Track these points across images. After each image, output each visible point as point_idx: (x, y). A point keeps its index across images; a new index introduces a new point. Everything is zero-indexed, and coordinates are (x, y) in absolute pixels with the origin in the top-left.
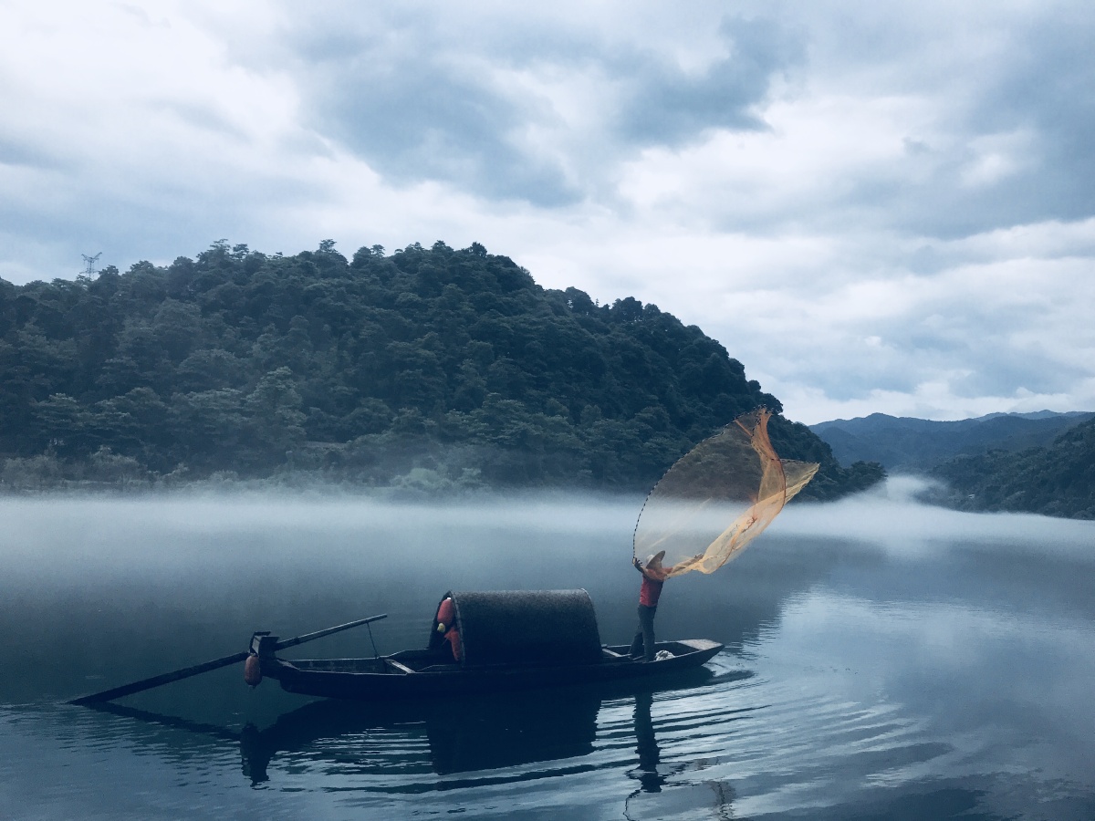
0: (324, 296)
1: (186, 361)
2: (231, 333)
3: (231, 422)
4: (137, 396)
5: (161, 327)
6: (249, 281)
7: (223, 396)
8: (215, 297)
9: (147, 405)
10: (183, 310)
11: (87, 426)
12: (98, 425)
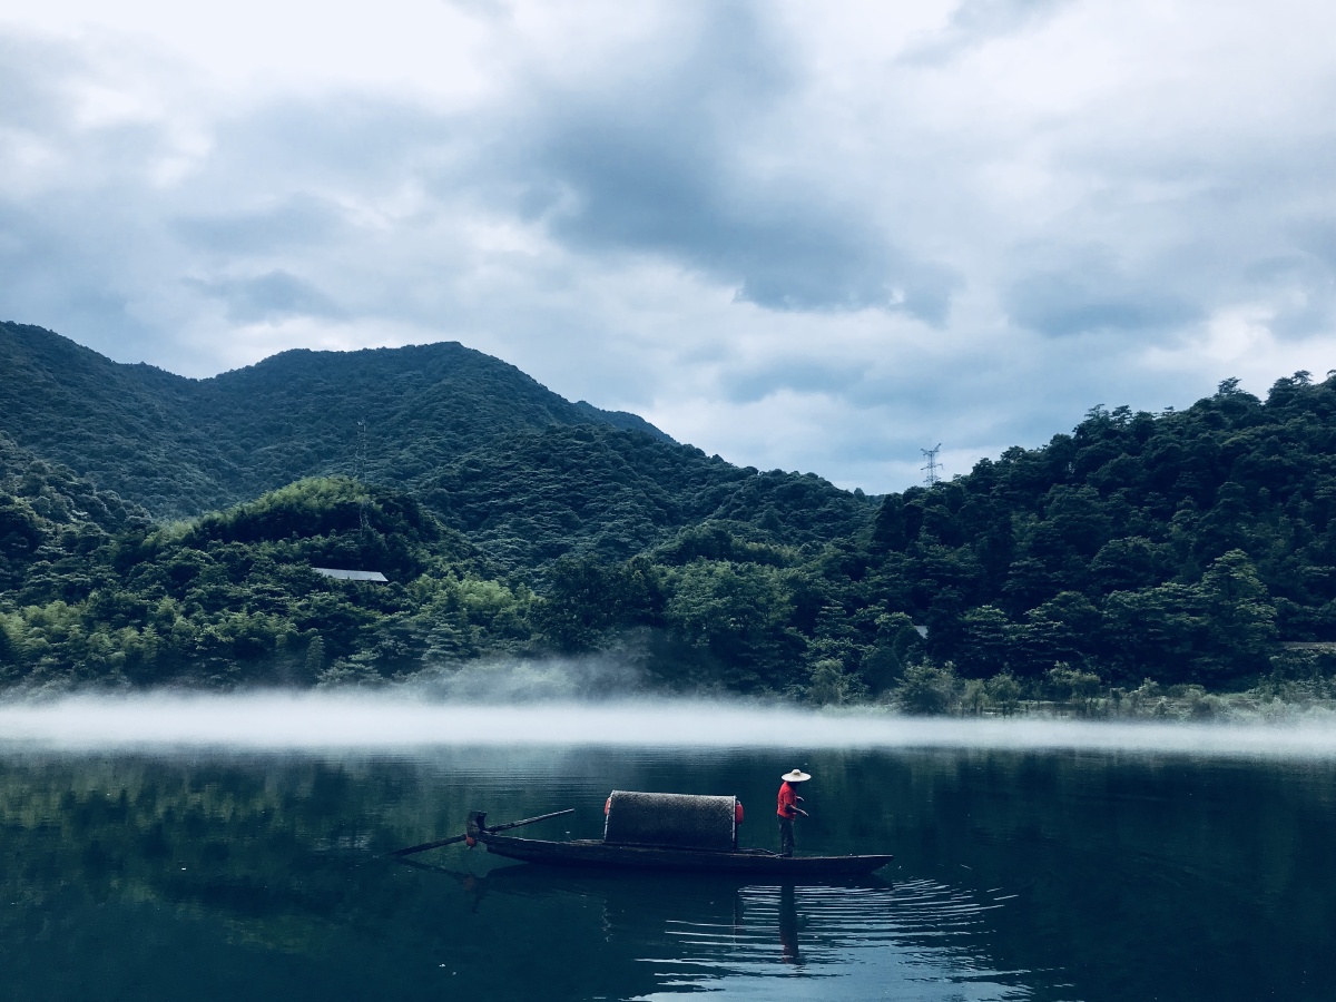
0: (1249, 452)
1: (1099, 555)
2: (1138, 515)
3: (1181, 624)
4: (1066, 602)
5: (1060, 519)
6: (1144, 449)
7: (1165, 594)
8: (1109, 474)
9: (1078, 611)
10: (1080, 496)
11: (1019, 639)
12: (1031, 638)
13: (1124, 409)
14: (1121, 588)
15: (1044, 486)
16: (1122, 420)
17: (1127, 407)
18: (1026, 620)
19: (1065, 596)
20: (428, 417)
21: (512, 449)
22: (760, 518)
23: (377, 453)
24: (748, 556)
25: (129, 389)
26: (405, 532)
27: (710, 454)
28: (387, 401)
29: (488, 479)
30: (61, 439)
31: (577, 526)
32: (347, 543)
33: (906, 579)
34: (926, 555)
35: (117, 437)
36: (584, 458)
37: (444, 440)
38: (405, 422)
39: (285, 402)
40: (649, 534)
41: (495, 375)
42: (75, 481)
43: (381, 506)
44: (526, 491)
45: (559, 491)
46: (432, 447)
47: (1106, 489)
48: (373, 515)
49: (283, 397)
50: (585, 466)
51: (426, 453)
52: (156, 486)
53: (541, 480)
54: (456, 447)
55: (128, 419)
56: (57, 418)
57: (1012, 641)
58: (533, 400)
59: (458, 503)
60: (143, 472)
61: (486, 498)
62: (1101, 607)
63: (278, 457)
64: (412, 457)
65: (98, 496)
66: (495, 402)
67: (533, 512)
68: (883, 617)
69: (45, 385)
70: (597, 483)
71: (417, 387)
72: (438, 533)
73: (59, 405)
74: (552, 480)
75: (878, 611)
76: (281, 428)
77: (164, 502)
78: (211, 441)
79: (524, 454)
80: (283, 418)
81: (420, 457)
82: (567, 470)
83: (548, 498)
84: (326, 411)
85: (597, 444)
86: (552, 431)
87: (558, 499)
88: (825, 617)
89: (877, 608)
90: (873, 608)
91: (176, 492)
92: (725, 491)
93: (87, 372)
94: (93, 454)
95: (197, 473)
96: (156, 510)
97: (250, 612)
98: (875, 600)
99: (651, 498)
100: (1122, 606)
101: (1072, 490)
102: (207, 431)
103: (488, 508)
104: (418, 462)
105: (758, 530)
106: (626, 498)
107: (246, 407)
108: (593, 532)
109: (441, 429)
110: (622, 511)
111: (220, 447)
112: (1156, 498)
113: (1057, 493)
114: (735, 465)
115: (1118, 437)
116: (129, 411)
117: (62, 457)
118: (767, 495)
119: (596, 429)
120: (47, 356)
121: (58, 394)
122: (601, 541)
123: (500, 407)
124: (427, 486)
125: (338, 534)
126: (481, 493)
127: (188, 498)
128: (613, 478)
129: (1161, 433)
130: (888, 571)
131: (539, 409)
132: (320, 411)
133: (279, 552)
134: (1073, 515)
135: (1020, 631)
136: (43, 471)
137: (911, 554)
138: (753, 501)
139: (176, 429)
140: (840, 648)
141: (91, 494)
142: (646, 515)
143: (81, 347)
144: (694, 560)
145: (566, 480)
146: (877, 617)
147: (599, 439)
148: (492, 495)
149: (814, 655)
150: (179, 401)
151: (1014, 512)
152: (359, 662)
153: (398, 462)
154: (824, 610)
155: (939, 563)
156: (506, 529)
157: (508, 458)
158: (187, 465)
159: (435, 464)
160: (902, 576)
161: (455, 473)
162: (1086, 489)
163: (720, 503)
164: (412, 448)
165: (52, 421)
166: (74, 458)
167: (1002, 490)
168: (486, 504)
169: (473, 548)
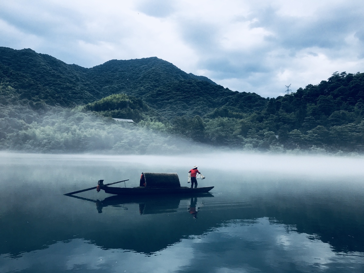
1: (331, 115)
2: (345, 104)
3: (353, 135)
4: (319, 128)
5: (321, 105)
6: (349, 84)
7: (350, 127)
8: (337, 92)
9: (322, 131)
10: (327, 98)
11: (305, 139)
12: (308, 139)
13: (344, 73)
14: (337, 125)
15: (317, 95)
16: (343, 76)
17: (345, 72)
18: (307, 134)
19: (319, 127)
20: (148, 78)
21: (170, 87)
22: (238, 105)
23: (135, 88)
24: (233, 116)
25: (71, 71)
26: (139, 109)
27: (225, 87)
28: (138, 74)
29: (163, 95)
30: (54, 84)
31: (188, 108)
32: (123, 112)
33: (274, 122)
34: (280, 115)
35: (68, 84)
36: (189, 89)
37: (152, 84)
38: (142, 80)
39: (111, 74)
40: (207, 110)
41: (166, 66)
42: (57, 95)
43: (132, 102)
44: (173, 98)
45: (183, 98)
46: (149, 86)
47: (335, 97)
48: (130, 104)
49: (110, 73)
50: (190, 91)
51: (148, 88)
52: (78, 97)
53: (178, 95)
54: (156, 86)
55: (70, 79)
56: (53, 79)
57: (302, 140)
58: (177, 73)
59: (155, 102)
60: (75, 93)
61: (163, 100)
62: (330, 130)
63: (109, 89)
64: (144, 89)
65: (62, 99)
66: (166, 73)
67: (175, 104)
68: (266, 133)
69: (50, 70)
70: (193, 96)
71: (146, 70)
72: (148, 109)
73: (53, 76)
74: (181, 95)
75: (266, 131)
76: (110, 81)
77: (80, 101)
78: (92, 85)
79: (173, 88)
80: (110, 78)
81: (146, 89)
82: (185, 92)
83: (179, 100)
84: (121, 76)
85: (193, 85)
86: (181, 81)
87: (182, 101)
88: (250, 133)
89: (265, 130)
90: (264, 130)
91: (83, 98)
92: (229, 98)
93: (60, 66)
94: (62, 88)
95: (88, 93)
96: (78, 103)
97: (95, 129)
98: (265, 128)
99: (208, 100)
100: (336, 130)
101: (325, 96)
102: (91, 82)
103: (163, 103)
104: (145, 90)
105: (237, 109)
106: (201, 100)
107: (101, 76)
108: (192, 110)
109: (152, 81)
110: (200, 104)
111: (94, 86)
112: (351, 99)
113: (321, 97)
114: (232, 90)
115: (341, 81)
116: (71, 77)
117: (54, 89)
118: (241, 99)
119: (193, 81)
120: (50, 62)
121: (53, 72)
122: (194, 112)
123: (167, 75)
124: (147, 97)
125: (121, 109)
126: (162, 99)
127: (86, 100)
128: (197, 95)
129: (355, 79)
130: (270, 120)
131: (178, 76)
132: (120, 76)
133: (105, 114)
134: (325, 104)
135: (305, 137)
136: (48, 93)
137: (277, 115)
138: (237, 101)
139: (83, 81)
140: (253, 141)
141: (61, 99)
142: (206, 105)
143: (58, 60)
144: (217, 117)
145: (184, 95)
146: (265, 132)
147: (194, 84)
148: (165, 99)
149: (245, 143)
150: (83, 74)
151: (308, 103)
152: (123, 143)
153: (140, 90)
154: (250, 131)
155: (284, 117)
156: (168, 109)
157: (169, 89)
158: (86, 91)
159: (150, 91)
160: (273, 121)
161: (155, 93)
162: (329, 96)
163: (227, 101)
164: (144, 87)
165: (51, 80)
166: (57, 89)
167: (305, 97)
168: (163, 102)
169: (158, 114)
